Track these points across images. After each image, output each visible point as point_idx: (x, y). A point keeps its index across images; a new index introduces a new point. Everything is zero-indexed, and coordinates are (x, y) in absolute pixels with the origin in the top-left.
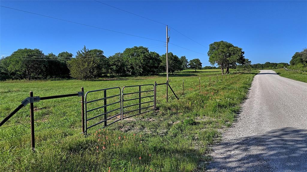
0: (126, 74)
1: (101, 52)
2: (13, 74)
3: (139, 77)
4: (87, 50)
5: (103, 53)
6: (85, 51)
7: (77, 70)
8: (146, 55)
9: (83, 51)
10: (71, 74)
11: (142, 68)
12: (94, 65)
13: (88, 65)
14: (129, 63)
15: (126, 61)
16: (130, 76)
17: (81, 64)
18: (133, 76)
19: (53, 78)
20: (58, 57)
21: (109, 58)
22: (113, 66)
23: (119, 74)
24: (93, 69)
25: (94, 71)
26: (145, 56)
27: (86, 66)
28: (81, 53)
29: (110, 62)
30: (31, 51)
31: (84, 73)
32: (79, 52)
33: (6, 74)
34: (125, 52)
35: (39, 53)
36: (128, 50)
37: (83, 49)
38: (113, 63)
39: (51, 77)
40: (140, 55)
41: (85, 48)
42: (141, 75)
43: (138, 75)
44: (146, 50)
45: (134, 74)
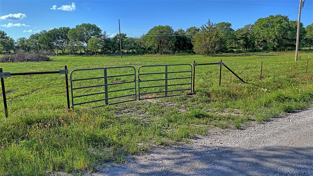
0: (255, 50)
1: (229, 25)
2: (150, 49)
3: (271, 53)
4: (211, 24)
5: (231, 26)
6: (209, 25)
7: (199, 45)
8: (284, 26)
9: (207, 25)
10: (194, 49)
11: (276, 42)
12: (216, 40)
13: (210, 40)
14: (260, 36)
15: (256, 34)
16: (260, 51)
17: (203, 39)
18: (264, 52)
19: (180, 53)
20: (187, 32)
21: (237, 31)
22: (240, 40)
23: (248, 49)
24: (215, 44)
25: (216, 46)
26: (282, 26)
27: (208, 41)
28: (205, 27)
29: (238, 36)
30: (163, 28)
31: (205, 49)
32: (203, 26)
33: (145, 49)
34: (256, 23)
35: (169, 29)
36: (261, 20)
37: (208, 23)
38: (241, 36)
39: (179, 52)
40: (275, 26)
41: (209, 22)
42: (274, 50)
43: (271, 50)
44: (286, 19)
45: (266, 49)
